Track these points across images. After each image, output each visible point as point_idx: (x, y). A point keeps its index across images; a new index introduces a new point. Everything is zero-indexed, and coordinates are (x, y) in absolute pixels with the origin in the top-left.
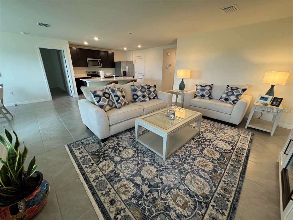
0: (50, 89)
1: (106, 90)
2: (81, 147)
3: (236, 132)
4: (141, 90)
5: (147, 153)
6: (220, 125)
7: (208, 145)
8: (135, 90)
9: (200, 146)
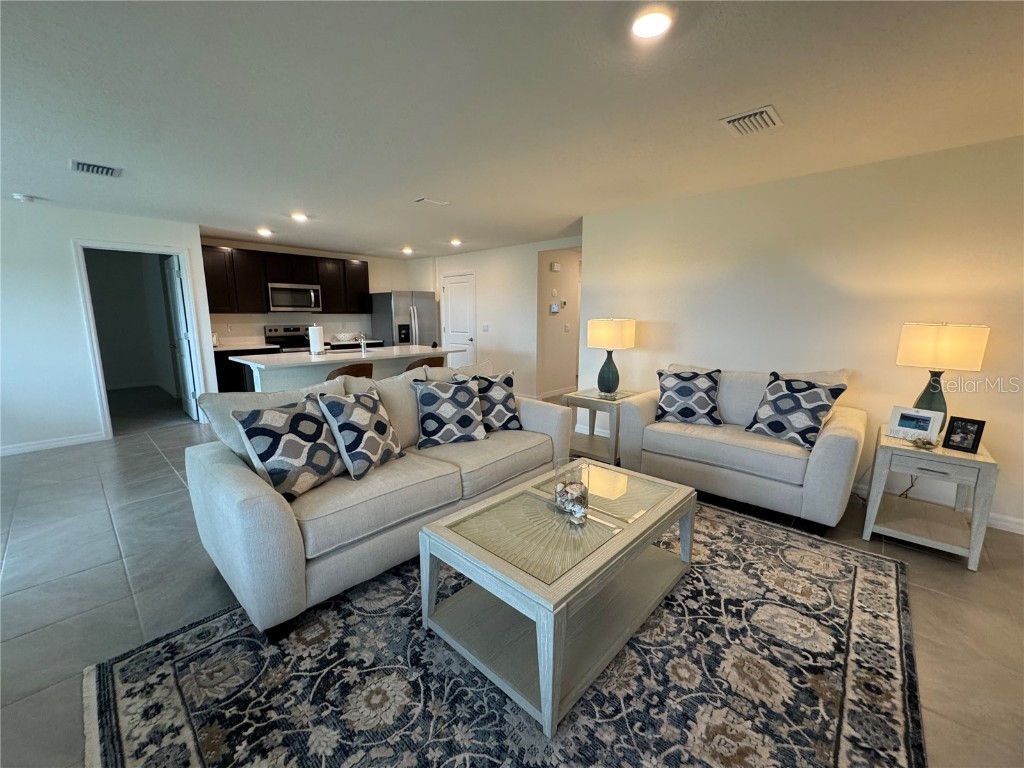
0: (109, 392)
1: (304, 404)
2: (163, 676)
3: (835, 556)
4: (453, 399)
5: (470, 694)
6: (765, 525)
7: (734, 633)
8: (429, 399)
9: (700, 641)
